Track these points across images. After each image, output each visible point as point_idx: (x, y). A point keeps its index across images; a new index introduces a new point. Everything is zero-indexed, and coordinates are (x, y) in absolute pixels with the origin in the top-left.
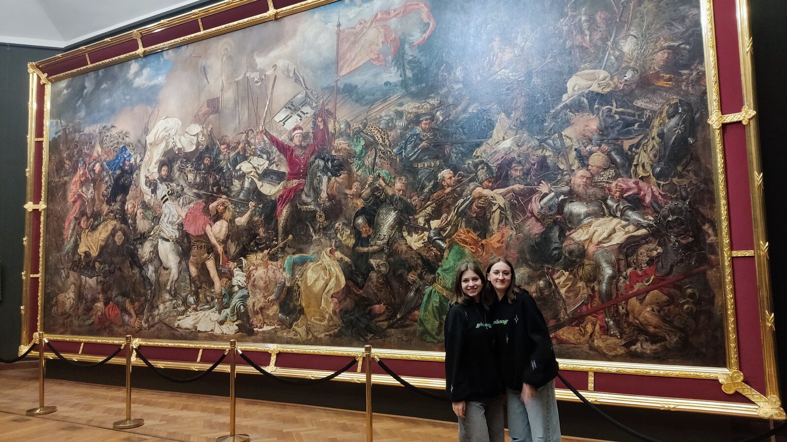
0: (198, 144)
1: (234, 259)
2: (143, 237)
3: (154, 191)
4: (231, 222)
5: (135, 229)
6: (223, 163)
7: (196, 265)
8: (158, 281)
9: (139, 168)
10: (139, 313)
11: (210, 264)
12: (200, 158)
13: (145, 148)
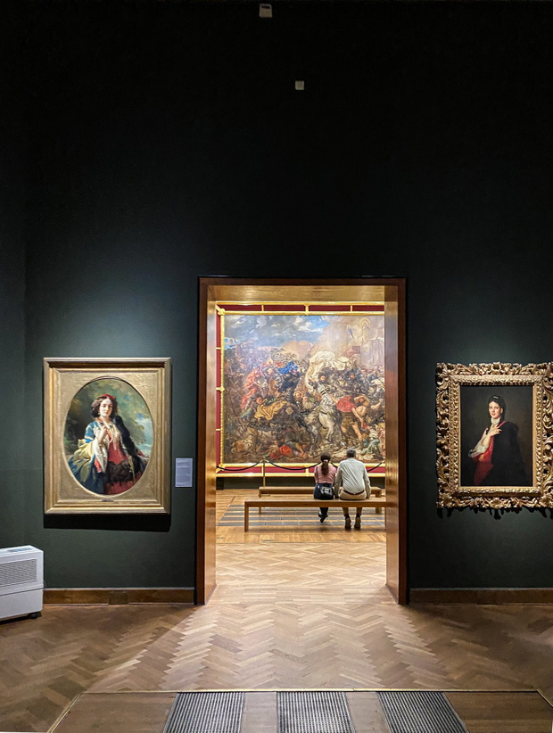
0: (346, 367)
1: (370, 425)
2: (308, 412)
3: (316, 388)
4: (369, 407)
5: (302, 407)
6: (363, 379)
7: (346, 427)
8: (319, 434)
9: (304, 374)
10: (306, 450)
11: (355, 427)
12: (348, 374)
13: (308, 365)
